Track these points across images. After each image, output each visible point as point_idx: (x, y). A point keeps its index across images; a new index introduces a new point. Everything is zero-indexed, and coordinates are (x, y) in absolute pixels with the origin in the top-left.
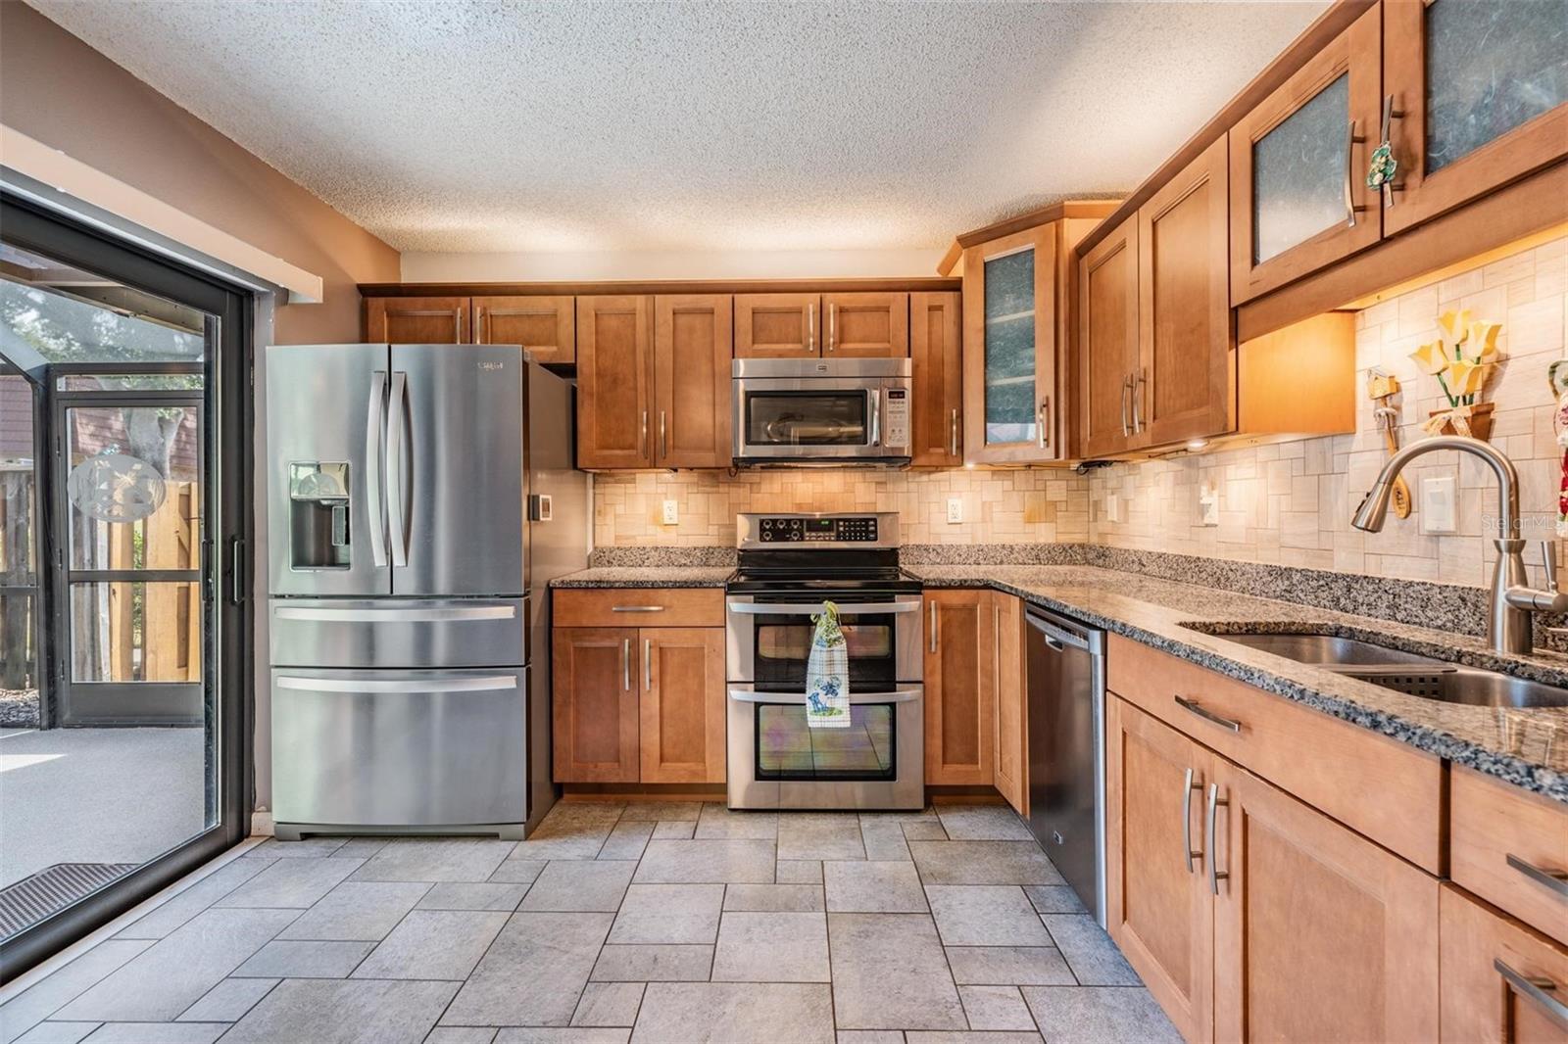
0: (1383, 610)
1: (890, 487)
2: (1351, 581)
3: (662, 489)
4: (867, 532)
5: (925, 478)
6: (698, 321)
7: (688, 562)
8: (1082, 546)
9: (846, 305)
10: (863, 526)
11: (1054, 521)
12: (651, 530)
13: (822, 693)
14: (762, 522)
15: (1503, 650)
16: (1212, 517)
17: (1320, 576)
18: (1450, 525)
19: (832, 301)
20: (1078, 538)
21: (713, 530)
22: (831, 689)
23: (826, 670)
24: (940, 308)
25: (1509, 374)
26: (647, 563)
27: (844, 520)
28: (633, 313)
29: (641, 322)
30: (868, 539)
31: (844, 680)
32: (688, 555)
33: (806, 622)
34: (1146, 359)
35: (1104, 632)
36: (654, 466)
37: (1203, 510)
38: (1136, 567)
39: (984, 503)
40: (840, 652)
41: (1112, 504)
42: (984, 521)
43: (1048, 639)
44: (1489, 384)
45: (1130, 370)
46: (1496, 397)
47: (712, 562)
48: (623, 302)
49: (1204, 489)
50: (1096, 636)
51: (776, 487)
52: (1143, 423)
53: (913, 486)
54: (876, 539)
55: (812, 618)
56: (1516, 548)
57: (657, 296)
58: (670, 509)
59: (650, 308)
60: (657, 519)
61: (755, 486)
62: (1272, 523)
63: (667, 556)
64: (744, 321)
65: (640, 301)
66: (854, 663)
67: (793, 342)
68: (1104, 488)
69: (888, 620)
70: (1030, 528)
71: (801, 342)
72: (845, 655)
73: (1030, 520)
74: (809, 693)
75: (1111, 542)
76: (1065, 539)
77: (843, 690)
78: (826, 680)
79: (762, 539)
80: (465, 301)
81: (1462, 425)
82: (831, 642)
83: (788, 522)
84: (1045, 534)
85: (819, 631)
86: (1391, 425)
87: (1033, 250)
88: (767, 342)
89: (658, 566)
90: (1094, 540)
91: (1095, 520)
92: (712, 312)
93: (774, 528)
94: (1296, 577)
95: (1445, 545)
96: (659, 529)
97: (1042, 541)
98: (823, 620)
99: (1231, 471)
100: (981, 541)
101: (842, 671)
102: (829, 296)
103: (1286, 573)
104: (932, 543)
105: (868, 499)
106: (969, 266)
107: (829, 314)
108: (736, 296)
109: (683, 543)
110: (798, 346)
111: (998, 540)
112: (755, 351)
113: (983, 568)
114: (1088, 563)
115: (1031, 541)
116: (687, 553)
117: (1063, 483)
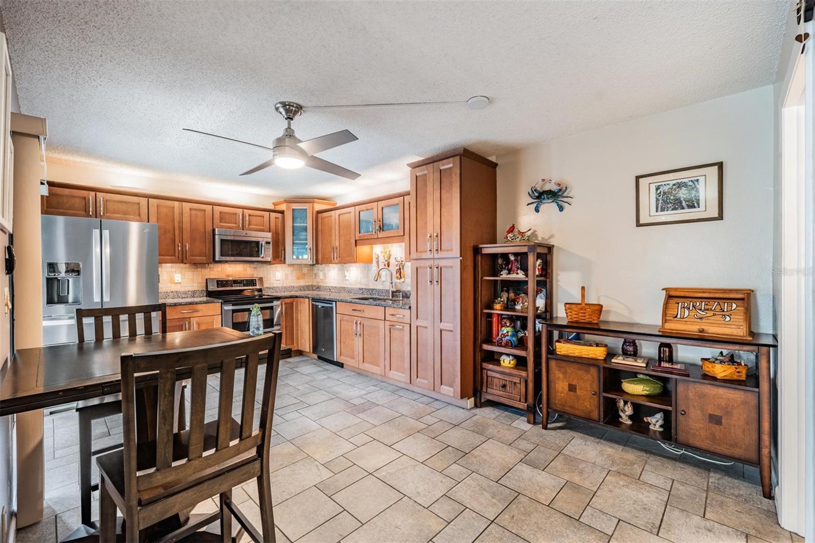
0: (377, 294)
1: (258, 269)
2: (373, 290)
3: (173, 270)
4: (253, 284)
5: (269, 266)
6: (199, 213)
7: (186, 296)
8: (312, 286)
9: (250, 214)
10: (252, 282)
11: (304, 279)
12: (169, 285)
13: (255, 330)
14: (217, 281)
15: (391, 298)
16: (347, 278)
17: (368, 289)
18: (385, 280)
19: (247, 212)
20: (310, 283)
21: (195, 285)
22: (258, 329)
23: (256, 323)
24: (278, 218)
25: (392, 257)
26: (168, 297)
27: (246, 280)
28: (173, 208)
29: (177, 211)
30: (254, 286)
31: (262, 326)
32: (186, 294)
33: (249, 310)
34: (337, 244)
35: (336, 302)
36: (182, 262)
37: (345, 277)
38: (329, 290)
39: (286, 274)
40: (261, 318)
41: (321, 275)
42: (286, 279)
43: (320, 307)
44: (389, 259)
45: (333, 245)
46: (390, 260)
47: (196, 296)
48: (169, 203)
49: (346, 272)
50: (334, 303)
51: (220, 269)
52: (337, 258)
53: (265, 269)
54: (256, 286)
55: (251, 309)
56: (392, 283)
57: (183, 203)
58: (178, 277)
59: (181, 207)
60: (172, 281)
61: (211, 269)
62: (359, 279)
63: (177, 294)
64: (217, 215)
65: (176, 204)
66: (264, 321)
67: (234, 224)
68: (318, 270)
69: (271, 308)
70: (298, 281)
71: (236, 224)
72: (262, 319)
73: (298, 279)
74: (251, 331)
75: (320, 284)
76: (307, 284)
77: (261, 329)
78: (256, 326)
79: (218, 287)
80: (93, 194)
81: (386, 265)
82: (258, 315)
83: (227, 281)
84: (302, 283)
85: (253, 313)
86: (378, 262)
87: (306, 209)
88: (225, 223)
89: (173, 298)
90: (315, 284)
91: (315, 278)
92: (205, 211)
93: (220, 283)
94: (364, 290)
95: (385, 283)
96: (172, 285)
97: (301, 284)
98: (255, 309)
99: (351, 268)
100: (285, 285)
101: (261, 323)
102: (245, 211)
103: (362, 289)
104: (271, 286)
105: (251, 273)
106: (288, 208)
107: (246, 216)
108: (214, 206)
109: (182, 289)
110: (235, 225)
111: (290, 285)
112: (221, 225)
113: (286, 293)
114: (313, 290)
115: (299, 285)
116: (185, 293)
117: (307, 268)
